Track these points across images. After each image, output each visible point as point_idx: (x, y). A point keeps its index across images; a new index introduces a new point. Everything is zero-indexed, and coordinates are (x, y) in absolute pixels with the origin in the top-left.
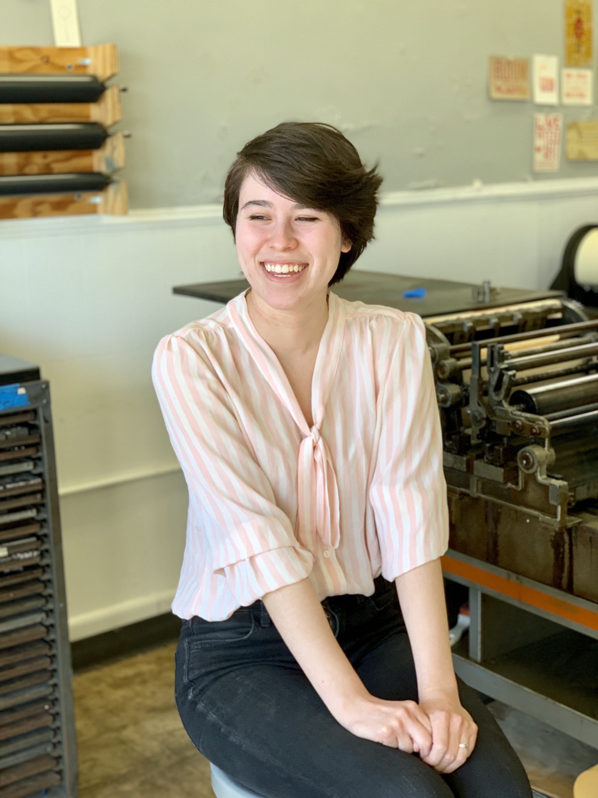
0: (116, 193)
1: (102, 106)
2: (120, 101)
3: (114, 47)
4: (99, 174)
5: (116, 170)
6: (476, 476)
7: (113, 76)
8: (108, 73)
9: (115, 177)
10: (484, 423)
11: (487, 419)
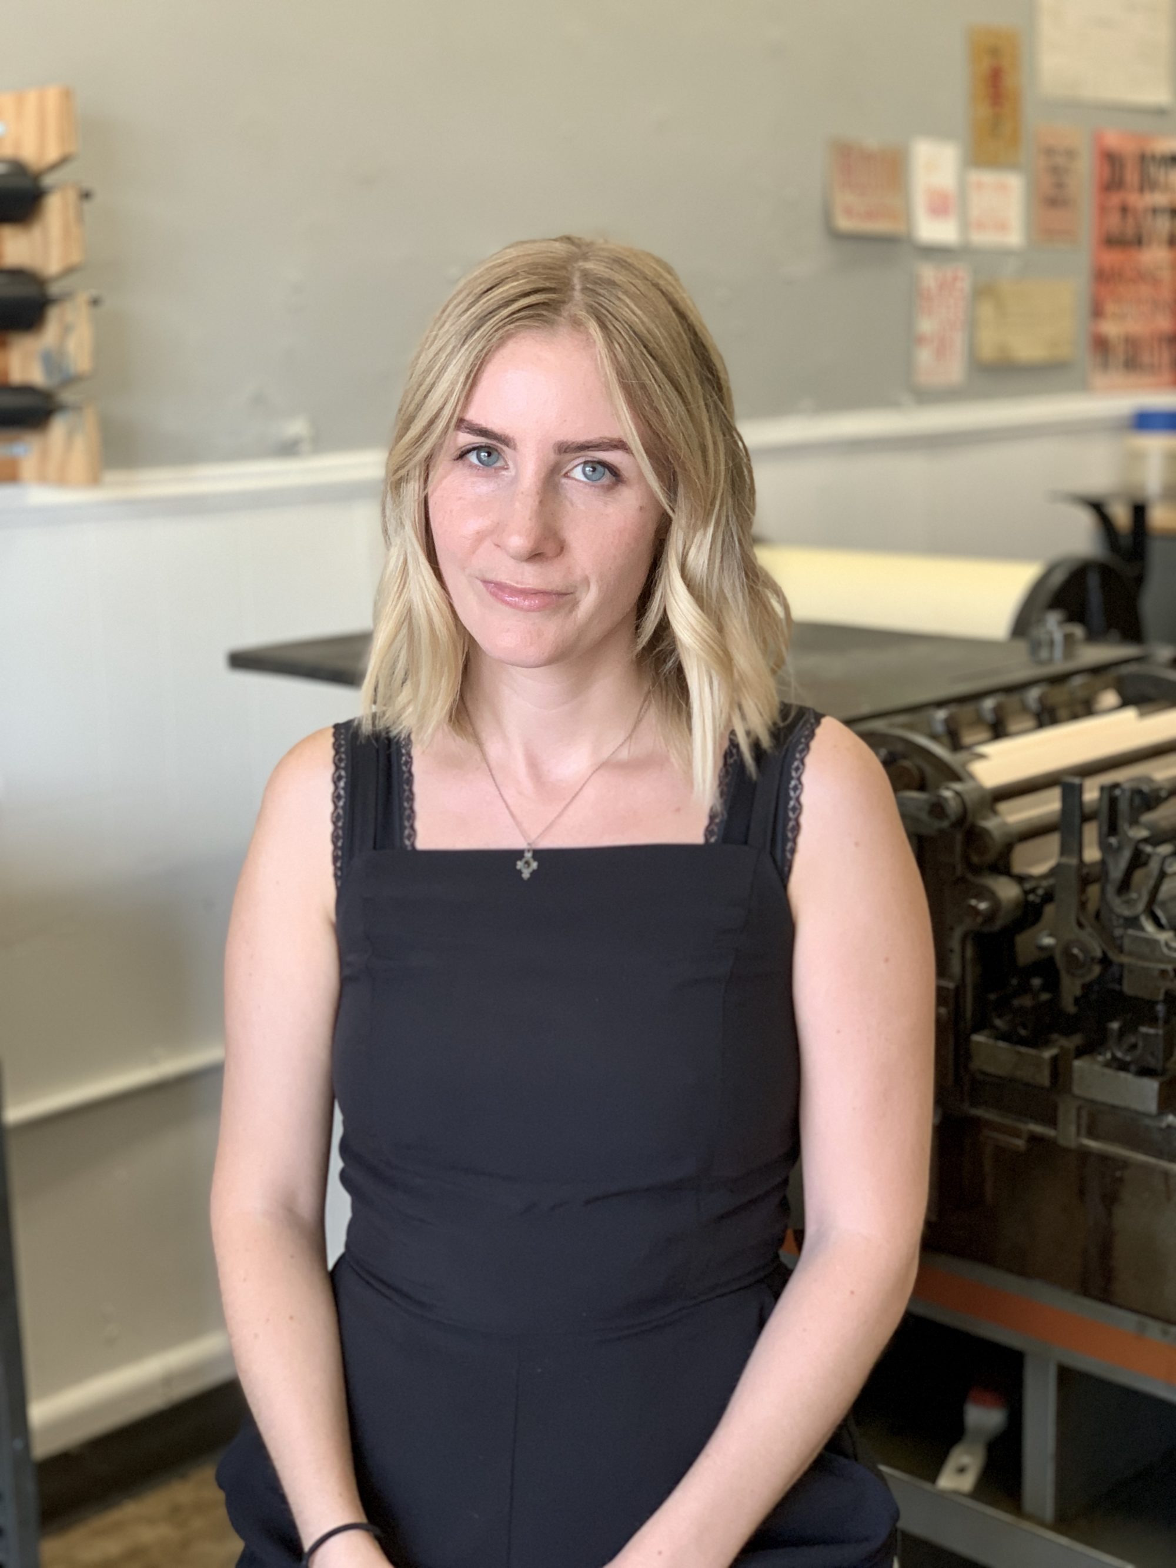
0: (70, 436)
1: (36, 232)
2: (80, 218)
3: (67, 95)
4: (27, 390)
5: (70, 380)
6: (1078, 1098)
7: (64, 161)
8: (52, 154)
9: (67, 396)
10: (1097, 970)
11: (1105, 961)
